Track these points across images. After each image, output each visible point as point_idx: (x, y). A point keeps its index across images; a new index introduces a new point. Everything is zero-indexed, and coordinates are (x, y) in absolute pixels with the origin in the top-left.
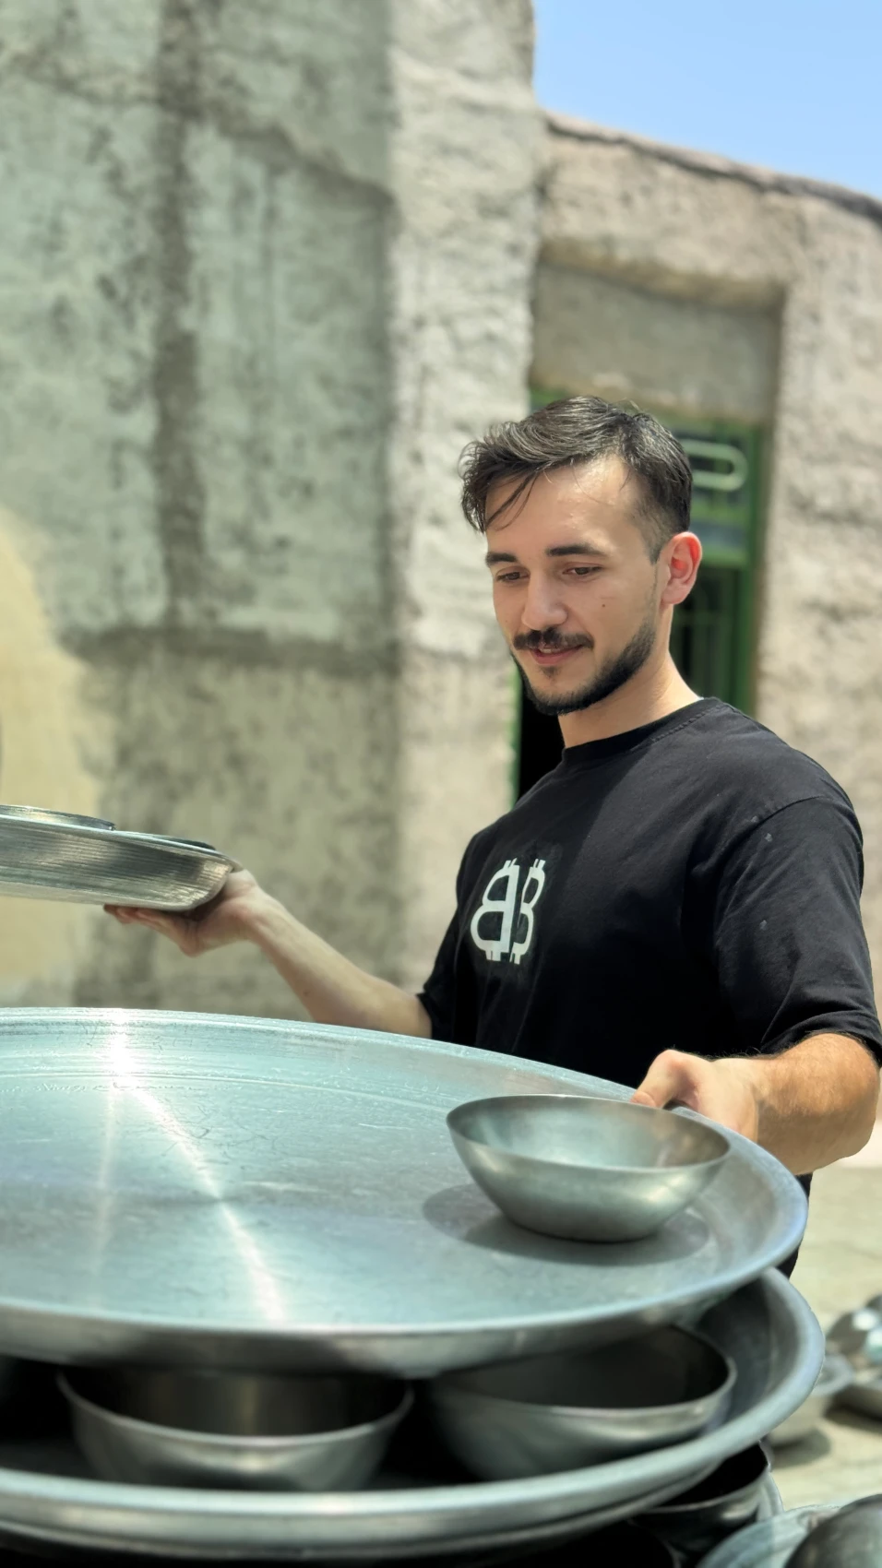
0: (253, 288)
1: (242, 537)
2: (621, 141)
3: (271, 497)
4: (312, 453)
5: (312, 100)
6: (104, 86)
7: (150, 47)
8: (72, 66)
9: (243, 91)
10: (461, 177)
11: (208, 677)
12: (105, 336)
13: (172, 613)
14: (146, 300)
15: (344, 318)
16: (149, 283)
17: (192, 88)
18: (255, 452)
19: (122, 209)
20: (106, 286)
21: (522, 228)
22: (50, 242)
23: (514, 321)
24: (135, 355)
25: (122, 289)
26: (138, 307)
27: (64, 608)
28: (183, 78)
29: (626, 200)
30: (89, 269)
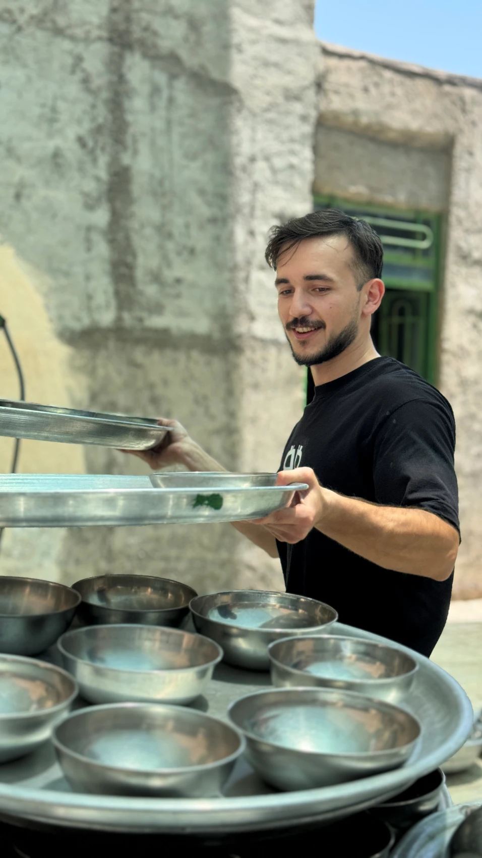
0: (161, 141)
1: (156, 278)
2: (362, 58)
3: (172, 256)
4: (194, 231)
5: (193, 38)
6: (79, 32)
7: (104, 10)
8: (61, 21)
9: (155, 33)
10: (275, 79)
11: (139, 355)
12: (81, 169)
13: (119, 319)
14: (103, 149)
15: (210, 157)
16: (105, 139)
17: (127, 32)
18: (163, 231)
19: (90, 99)
20: (81, 141)
21: (308, 107)
22: (51, 118)
23: (305, 157)
24: (98, 179)
25: (90, 144)
26: (98, 152)
27: (60, 318)
28: (122, 27)
29: (366, 90)
30: (71, 132)
